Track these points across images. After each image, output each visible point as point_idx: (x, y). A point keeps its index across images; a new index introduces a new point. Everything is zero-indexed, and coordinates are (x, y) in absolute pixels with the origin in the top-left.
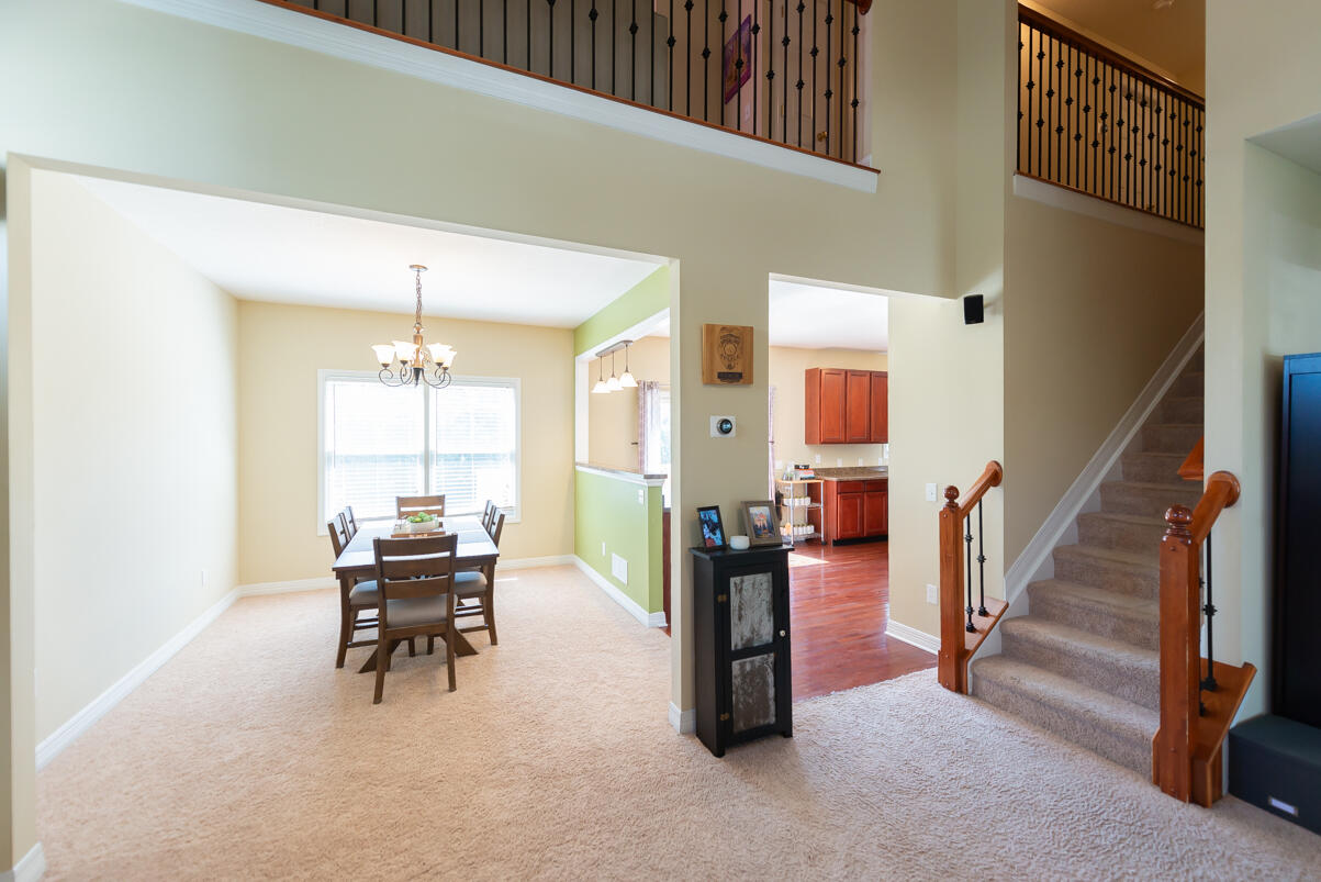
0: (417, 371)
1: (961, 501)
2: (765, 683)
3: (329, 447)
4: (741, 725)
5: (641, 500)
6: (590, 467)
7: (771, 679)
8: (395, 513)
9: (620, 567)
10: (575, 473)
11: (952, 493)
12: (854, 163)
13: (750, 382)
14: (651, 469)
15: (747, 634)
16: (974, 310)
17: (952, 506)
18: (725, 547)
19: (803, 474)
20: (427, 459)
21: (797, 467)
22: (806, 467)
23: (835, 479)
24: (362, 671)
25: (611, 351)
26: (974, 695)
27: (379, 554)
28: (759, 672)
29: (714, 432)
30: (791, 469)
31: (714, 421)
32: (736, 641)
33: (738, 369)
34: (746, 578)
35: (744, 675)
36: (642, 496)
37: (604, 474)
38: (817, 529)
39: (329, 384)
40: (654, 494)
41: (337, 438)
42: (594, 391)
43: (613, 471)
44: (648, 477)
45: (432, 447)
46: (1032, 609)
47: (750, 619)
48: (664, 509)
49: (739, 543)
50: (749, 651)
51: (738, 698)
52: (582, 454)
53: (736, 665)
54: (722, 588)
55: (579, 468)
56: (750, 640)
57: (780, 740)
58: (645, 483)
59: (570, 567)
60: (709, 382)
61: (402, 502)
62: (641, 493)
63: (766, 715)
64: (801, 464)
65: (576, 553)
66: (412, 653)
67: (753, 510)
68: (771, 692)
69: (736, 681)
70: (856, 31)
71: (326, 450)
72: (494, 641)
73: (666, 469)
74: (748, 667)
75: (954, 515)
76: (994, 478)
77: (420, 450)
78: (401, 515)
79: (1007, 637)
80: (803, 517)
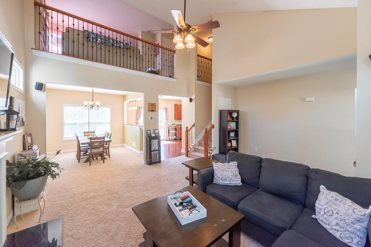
0: (93, 107)
1: (188, 129)
2: (157, 155)
3: (65, 121)
4: (153, 161)
6: (127, 125)
7: (158, 155)
8: (84, 135)
9: (134, 144)
10: (124, 126)
11: (187, 128)
12: (173, 78)
13: (155, 111)
14: (140, 125)
15: (154, 148)
16: (191, 100)
17: (187, 130)
18: (151, 136)
19: (173, 126)
20: (89, 124)
21: (172, 124)
22: (174, 124)
23: (179, 127)
24: (84, 162)
25: (132, 101)
26: (189, 157)
27: (91, 140)
28: (156, 154)
29: (150, 119)
30: (171, 125)
31: (150, 117)
32: (152, 149)
33: (153, 110)
34: (154, 140)
35: (154, 154)
36: (139, 130)
37: (130, 126)
38: (176, 137)
39: (65, 107)
40: (141, 129)
41: (67, 120)
42: (128, 109)
43: (133, 125)
45: (90, 121)
46: (199, 145)
47: (155, 146)
49: (153, 135)
50: (154, 151)
51: (153, 157)
52: (125, 122)
53: (152, 153)
54: (150, 141)
55: (125, 125)
56: (155, 149)
57: (159, 163)
58: (139, 127)
59: (122, 146)
60: (149, 111)
61: (85, 133)
62: (138, 129)
63: (157, 160)
64: (173, 124)
65: (124, 143)
66: (93, 160)
67: (156, 131)
68: (158, 157)
69: (152, 155)
70: (173, 56)
71: (65, 122)
72: (109, 157)
73: (142, 125)
74: (154, 153)
75: (187, 131)
76: (194, 125)
77: (87, 121)
78: (85, 135)
79: (195, 148)
80: (174, 134)
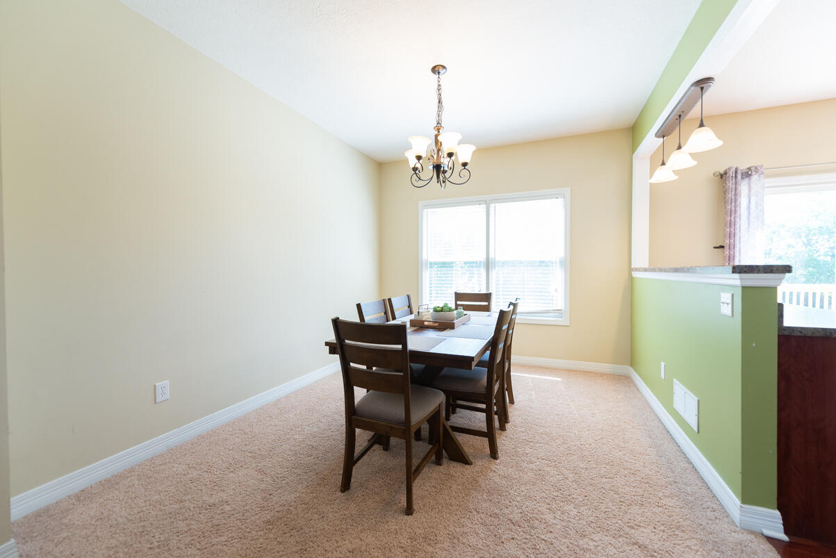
0: (438, 169)
3: (424, 257)
5: (727, 310)
6: (649, 271)
9: (686, 402)
10: (631, 280)
20: (488, 265)
39: (425, 211)
44: (738, 270)
45: (491, 256)
48: (781, 328)
52: (641, 258)
55: (636, 273)
58: (736, 280)
59: (624, 379)
61: (458, 296)
62: (726, 297)
65: (631, 366)
72: (494, 454)
77: (483, 258)
